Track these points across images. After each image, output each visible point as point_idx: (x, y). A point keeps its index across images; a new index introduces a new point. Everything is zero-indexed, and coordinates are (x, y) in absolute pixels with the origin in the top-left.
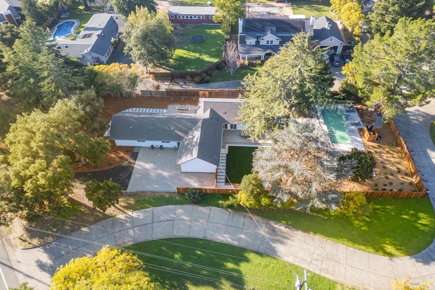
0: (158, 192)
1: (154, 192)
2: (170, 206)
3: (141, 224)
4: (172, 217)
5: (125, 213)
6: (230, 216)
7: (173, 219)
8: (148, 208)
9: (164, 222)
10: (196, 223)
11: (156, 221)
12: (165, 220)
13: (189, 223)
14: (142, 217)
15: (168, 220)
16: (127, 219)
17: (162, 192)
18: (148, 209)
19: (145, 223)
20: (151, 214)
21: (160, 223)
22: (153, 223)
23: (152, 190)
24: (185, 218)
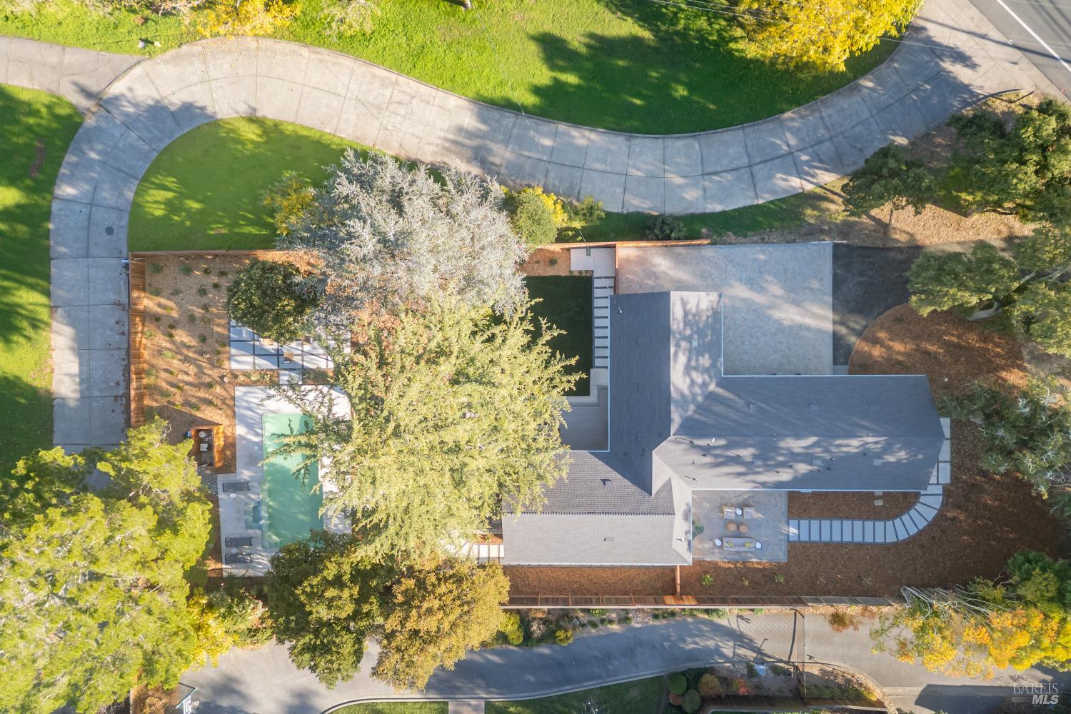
0: (756, 242)
1: (763, 241)
2: (718, 208)
3: (777, 162)
4: (711, 181)
5: (821, 187)
6: (576, 191)
7: (705, 177)
8: (772, 202)
9: (725, 168)
10: (650, 167)
11: (743, 171)
12: (725, 174)
13: (666, 167)
14: (779, 175)
15: (716, 173)
16: (812, 171)
17: (745, 243)
18: (769, 197)
19: (769, 164)
20: (759, 186)
21: (734, 166)
22: (750, 166)
23: (770, 248)
24: (678, 180)
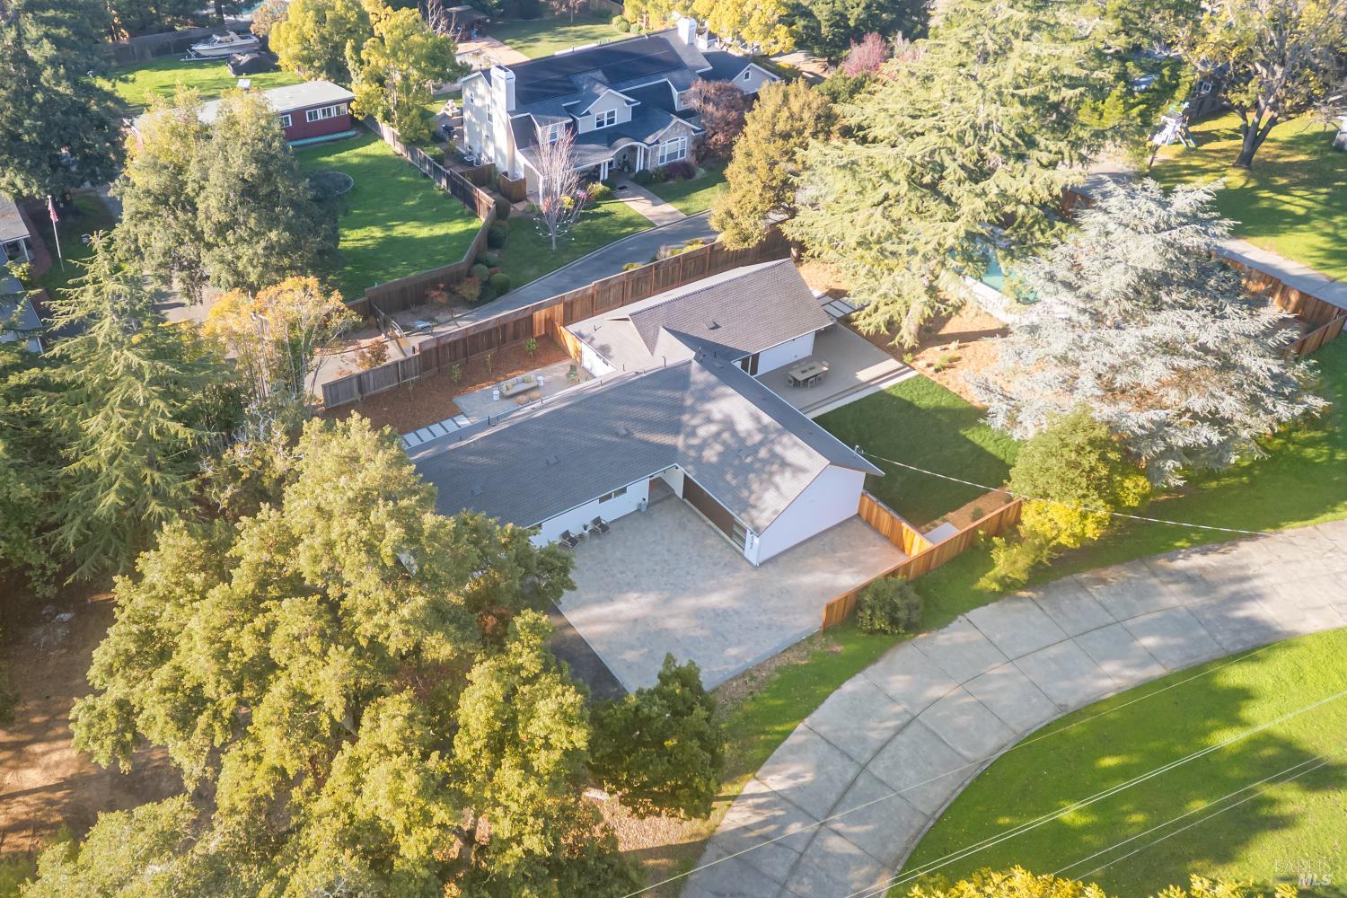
0: (760, 667)
1: (747, 674)
2: (848, 687)
3: (833, 798)
4: (897, 716)
5: (734, 798)
6: (1046, 608)
7: (908, 717)
8: (786, 734)
9: (894, 743)
10: (990, 687)
11: (867, 756)
12: (887, 735)
13: (970, 699)
14: (809, 777)
15: (900, 730)
16: (768, 814)
17: (772, 659)
18: (793, 739)
19: (840, 787)
20: (823, 747)
21: (885, 754)
22: (864, 768)
23: (733, 668)
24: (937, 691)
